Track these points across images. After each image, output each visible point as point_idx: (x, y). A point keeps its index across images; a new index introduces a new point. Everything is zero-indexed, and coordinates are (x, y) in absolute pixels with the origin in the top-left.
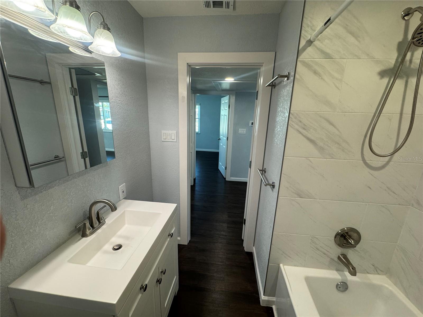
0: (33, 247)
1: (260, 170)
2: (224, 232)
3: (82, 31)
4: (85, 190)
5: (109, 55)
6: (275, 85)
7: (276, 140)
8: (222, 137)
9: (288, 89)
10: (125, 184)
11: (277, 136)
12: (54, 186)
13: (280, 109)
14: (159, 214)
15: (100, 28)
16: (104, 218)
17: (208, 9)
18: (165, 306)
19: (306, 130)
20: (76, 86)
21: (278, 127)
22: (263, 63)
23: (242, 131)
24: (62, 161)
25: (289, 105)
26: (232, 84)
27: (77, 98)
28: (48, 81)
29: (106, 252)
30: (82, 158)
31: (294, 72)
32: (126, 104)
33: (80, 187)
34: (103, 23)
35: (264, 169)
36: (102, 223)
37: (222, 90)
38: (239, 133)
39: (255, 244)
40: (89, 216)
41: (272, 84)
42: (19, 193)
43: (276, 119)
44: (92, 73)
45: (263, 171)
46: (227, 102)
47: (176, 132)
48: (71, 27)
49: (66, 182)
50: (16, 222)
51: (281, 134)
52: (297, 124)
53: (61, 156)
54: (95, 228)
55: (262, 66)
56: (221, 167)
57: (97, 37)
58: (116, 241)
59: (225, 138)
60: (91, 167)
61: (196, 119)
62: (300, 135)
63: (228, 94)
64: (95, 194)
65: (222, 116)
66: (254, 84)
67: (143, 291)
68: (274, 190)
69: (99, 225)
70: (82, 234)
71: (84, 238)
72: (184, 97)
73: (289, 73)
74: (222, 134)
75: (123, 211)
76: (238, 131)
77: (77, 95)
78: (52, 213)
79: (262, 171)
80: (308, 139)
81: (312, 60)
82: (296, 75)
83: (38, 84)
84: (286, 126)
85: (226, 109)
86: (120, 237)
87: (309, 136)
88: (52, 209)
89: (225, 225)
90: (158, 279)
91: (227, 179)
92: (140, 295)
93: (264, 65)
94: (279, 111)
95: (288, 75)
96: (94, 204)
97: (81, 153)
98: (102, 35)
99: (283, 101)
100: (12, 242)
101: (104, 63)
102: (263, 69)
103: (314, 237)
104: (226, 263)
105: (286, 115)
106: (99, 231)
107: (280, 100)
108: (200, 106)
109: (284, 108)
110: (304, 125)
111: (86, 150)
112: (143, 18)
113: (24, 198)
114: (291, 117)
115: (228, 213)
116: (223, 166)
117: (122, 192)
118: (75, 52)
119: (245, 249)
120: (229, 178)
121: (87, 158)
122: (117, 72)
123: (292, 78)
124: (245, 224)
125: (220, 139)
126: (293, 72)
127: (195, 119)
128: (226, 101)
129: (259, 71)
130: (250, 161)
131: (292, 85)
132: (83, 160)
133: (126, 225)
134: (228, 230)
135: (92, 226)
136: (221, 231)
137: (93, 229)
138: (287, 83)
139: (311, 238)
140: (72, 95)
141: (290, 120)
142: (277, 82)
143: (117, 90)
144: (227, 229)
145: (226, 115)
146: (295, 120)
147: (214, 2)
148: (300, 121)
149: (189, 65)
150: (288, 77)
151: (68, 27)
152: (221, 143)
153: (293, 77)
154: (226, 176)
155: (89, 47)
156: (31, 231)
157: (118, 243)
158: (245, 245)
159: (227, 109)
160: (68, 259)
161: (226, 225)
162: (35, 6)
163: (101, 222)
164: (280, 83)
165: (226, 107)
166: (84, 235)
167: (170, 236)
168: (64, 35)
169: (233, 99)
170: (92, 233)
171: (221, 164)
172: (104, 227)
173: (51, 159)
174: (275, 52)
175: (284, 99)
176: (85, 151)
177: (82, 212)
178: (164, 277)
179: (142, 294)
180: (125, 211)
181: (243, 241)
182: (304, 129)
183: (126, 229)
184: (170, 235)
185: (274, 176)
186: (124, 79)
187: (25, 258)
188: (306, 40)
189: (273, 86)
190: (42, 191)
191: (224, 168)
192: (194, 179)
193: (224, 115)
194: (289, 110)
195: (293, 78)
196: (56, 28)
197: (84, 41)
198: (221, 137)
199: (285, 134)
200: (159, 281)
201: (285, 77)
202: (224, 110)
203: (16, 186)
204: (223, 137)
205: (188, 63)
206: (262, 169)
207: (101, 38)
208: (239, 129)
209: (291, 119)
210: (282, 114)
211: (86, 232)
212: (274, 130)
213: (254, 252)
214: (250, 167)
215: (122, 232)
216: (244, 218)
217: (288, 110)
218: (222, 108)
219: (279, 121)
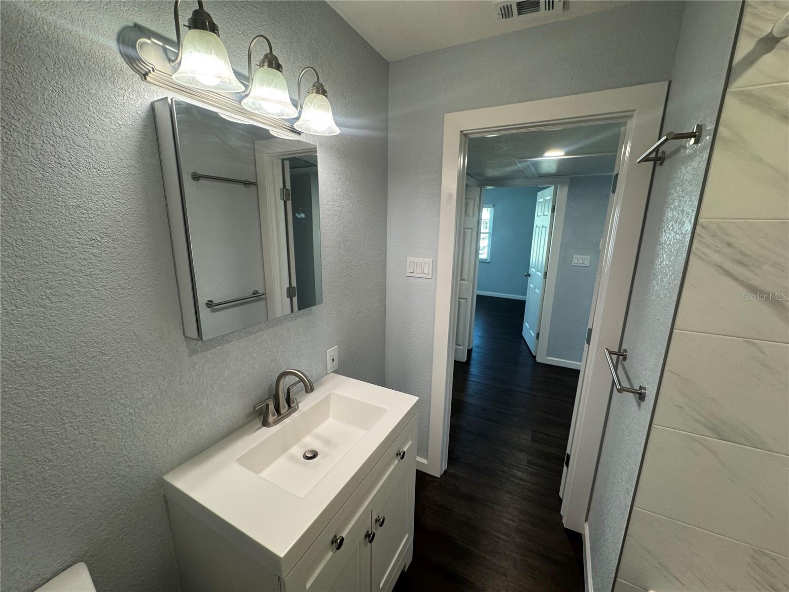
0: (198, 427)
1: (611, 353)
2: (520, 471)
3: (280, 102)
4: (275, 350)
5: (323, 133)
6: (664, 158)
7: (656, 287)
8: (534, 270)
9: (695, 164)
10: (337, 346)
11: (659, 277)
12: (232, 340)
13: (672, 214)
14: (385, 410)
15: (312, 93)
16: (298, 401)
17: (508, 19)
18: (381, 587)
19: (747, 266)
20: (288, 186)
21: (665, 256)
22: (634, 110)
23: (580, 260)
24: (262, 299)
25: (696, 204)
26: (562, 163)
27: (289, 203)
28: (253, 180)
29: (293, 458)
30: (288, 297)
31: (714, 122)
32: (349, 213)
33: (268, 345)
34: (317, 84)
35: (622, 352)
36: (292, 409)
37: (539, 176)
38: (573, 264)
39: (589, 518)
40: (274, 393)
41: (657, 154)
42: (187, 346)
43: (661, 237)
44: (312, 163)
45: (620, 356)
46: (549, 200)
47: (432, 259)
48: (266, 99)
49: (248, 336)
50: (180, 386)
51: (670, 274)
52: (716, 251)
53: (261, 291)
54: (281, 414)
55: (631, 117)
56: (529, 332)
57: (306, 107)
58: (310, 442)
59: (540, 274)
60: (298, 310)
61: (481, 233)
62: (728, 280)
63: (552, 184)
64: (289, 358)
65: (538, 229)
66: (611, 160)
67: (335, 549)
68: (643, 404)
69: (288, 410)
70: (263, 420)
71: (264, 427)
72: (452, 195)
73: (701, 125)
74: (533, 266)
75: (328, 394)
76: (572, 261)
77: (289, 200)
78: (226, 381)
79: (618, 355)
80: (754, 290)
81: (775, 85)
82: (721, 128)
83: (242, 186)
84: (685, 255)
85: (545, 214)
86: (318, 437)
87: (757, 282)
88: (226, 374)
89: (523, 456)
90: (368, 532)
91: (538, 360)
92: (330, 554)
93: (636, 113)
94: (668, 219)
95: (696, 132)
96: (284, 375)
97: (287, 288)
98: (313, 103)
99: (680, 193)
100: (172, 415)
101: (316, 148)
102: (632, 124)
103: (761, 551)
104: (517, 540)
105: (686, 229)
106: (287, 421)
107: (673, 191)
108: (493, 209)
109: (683, 211)
110: (742, 252)
111: (294, 284)
112: (388, 63)
113: (192, 352)
114: (701, 234)
115: (533, 431)
116: (531, 331)
117: (332, 360)
118: (280, 135)
119: (564, 521)
120: (543, 358)
121: (294, 296)
122: (338, 159)
123: (708, 137)
124: (567, 465)
125: (529, 275)
126: (711, 122)
127: (478, 233)
128: (547, 198)
129: (623, 129)
130: (589, 329)
131: (706, 156)
132: (289, 299)
133: (330, 420)
134: (527, 468)
135: (278, 410)
136: (513, 469)
137: (278, 416)
138: (696, 151)
139: (752, 552)
140: (282, 199)
141: (695, 241)
142: (668, 148)
143: (336, 190)
144: (527, 466)
145: (546, 227)
146: (711, 241)
147: (519, 5)
148: (729, 245)
149: (464, 134)
150: (697, 136)
151: (262, 100)
152: (530, 283)
153: (710, 135)
154: (536, 352)
155: (295, 126)
156: (197, 402)
157: (312, 448)
158: (564, 511)
159: (550, 213)
160: (237, 457)
161: (526, 458)
162: (218, 77)
163: (292, 406)
164: (677, 151)
165: (546, 210)
166: (265, 423)
167: (399, 456)
168: (260, 112)
169: (564, 192)
170: (276, 422)
171: (528, 326)
172: (295, 415)
173: (247, 295)
174: (666, 83)
175: (683, 191)
176: (293, 286)
177: (267, 384)
178: (379, 532)
179: (334, 553)
180: (330, 395)
181: (561, 501)
182: (740, 263)
183: (329, 426)
184: (400, 454)
185: (644, 372)
186: (349, 170)
187: (186, 441)
188: (757, 39)
189: (657, 159)
190: (216, 345)
191: (533, 335)
192: (468, 350)
193: (541, 228)
194: (693, 217)
195: (712, 136)
196: (250, 103)
197: (286, 116)
198: (532, 270)
199: (681, 275)
200: (370, 537)
201: (691, 137)
202: (542, 216)
203: (184, 335)
204: (536, 272)
205: (462, 132)
206: (617, 351)
207: (312, 107)
208: (574, 256)
209: (699, 238)
210: (677, 224)
211: (269, 419)
212: (652, 262)
213: (584, 536)
214: (589, 343)
215: (321, 429)
216: (568, 451)
217: (691, 216)
218: (538, 211)
219: (668, 243)
